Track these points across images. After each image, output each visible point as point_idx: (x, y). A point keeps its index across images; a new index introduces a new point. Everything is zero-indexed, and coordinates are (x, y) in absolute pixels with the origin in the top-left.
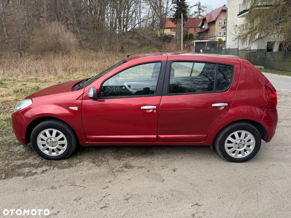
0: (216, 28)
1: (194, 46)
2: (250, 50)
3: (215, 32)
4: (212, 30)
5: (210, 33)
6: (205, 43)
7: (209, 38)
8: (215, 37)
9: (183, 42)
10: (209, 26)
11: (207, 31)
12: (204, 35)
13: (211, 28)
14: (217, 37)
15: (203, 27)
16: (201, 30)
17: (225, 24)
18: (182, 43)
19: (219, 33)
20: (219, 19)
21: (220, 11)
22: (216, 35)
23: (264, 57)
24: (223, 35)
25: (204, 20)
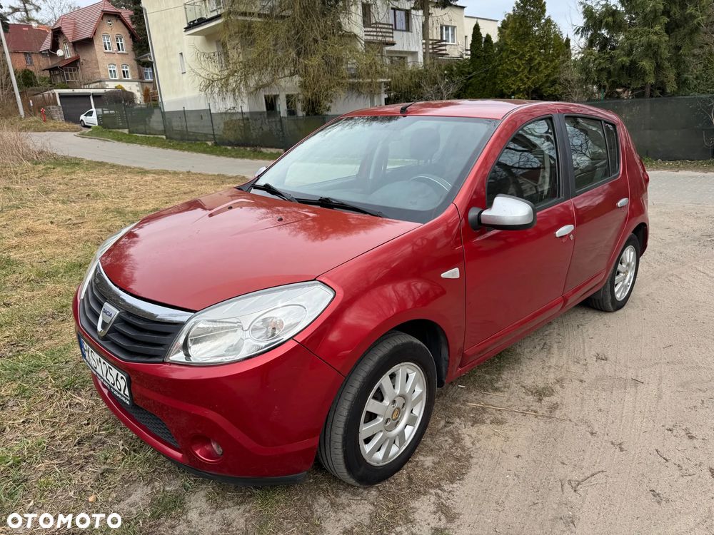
0: (99, 58)
1: (57, 105)
2: (242, 113)
3: (98, 68)
4: (87, 62)
5: (85, 71)
6: (87, 96)
7: (84, 85)
8: (103, 83)
9: (20, 94)
10: (75, 50)
11: (74, 64)
12: (67, 74)
13: (85, 56)
14: (107, 83)
15: (60, 53)
16: (54, 63)
17: (119, 50)
18: (18, 97)
19: (111, 71)
20: (100, 34)
21: (99, 14)
22: (103, 77)
23: (279, 127)
24: (120, 76)
25: (57, 33)
